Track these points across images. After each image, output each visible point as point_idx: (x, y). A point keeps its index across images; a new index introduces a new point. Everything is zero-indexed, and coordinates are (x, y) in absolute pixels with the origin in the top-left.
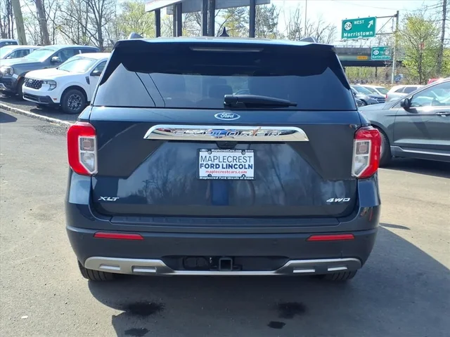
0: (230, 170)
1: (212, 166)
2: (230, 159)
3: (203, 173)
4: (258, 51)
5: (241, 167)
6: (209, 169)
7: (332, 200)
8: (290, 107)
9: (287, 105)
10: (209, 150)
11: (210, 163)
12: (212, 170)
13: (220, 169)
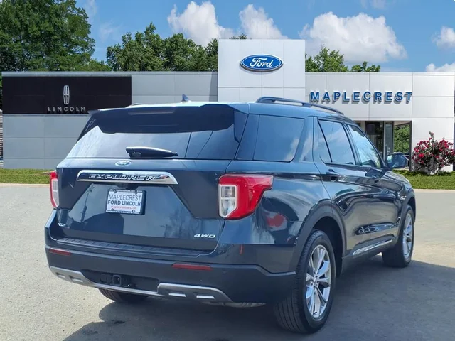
0: (127, 206)
1: (116, 202)
2: (127, 198)
3: (109, 208)
4: (172, 112)
5: (134, 204)
6: (114, 205)
7: (199, 235)
8: (174, 157)
9: (171, 155)
10: (115, 191)
11: (114, 200)
12: (116, 205)
13: (121, 205)
